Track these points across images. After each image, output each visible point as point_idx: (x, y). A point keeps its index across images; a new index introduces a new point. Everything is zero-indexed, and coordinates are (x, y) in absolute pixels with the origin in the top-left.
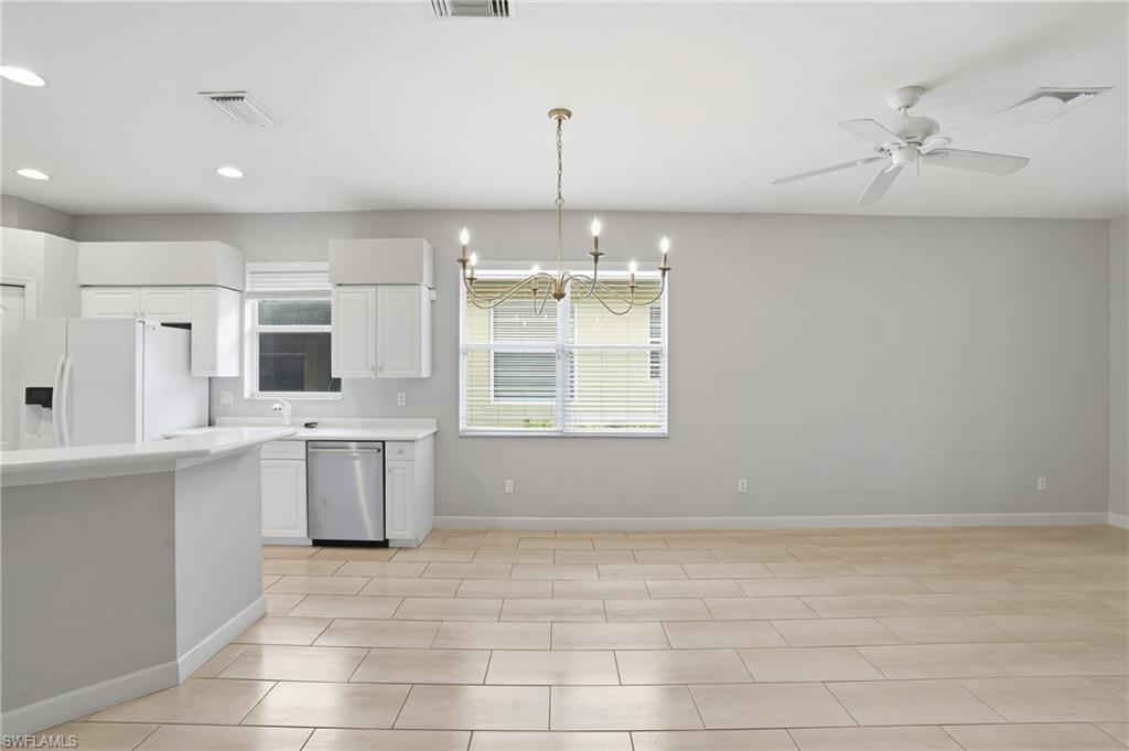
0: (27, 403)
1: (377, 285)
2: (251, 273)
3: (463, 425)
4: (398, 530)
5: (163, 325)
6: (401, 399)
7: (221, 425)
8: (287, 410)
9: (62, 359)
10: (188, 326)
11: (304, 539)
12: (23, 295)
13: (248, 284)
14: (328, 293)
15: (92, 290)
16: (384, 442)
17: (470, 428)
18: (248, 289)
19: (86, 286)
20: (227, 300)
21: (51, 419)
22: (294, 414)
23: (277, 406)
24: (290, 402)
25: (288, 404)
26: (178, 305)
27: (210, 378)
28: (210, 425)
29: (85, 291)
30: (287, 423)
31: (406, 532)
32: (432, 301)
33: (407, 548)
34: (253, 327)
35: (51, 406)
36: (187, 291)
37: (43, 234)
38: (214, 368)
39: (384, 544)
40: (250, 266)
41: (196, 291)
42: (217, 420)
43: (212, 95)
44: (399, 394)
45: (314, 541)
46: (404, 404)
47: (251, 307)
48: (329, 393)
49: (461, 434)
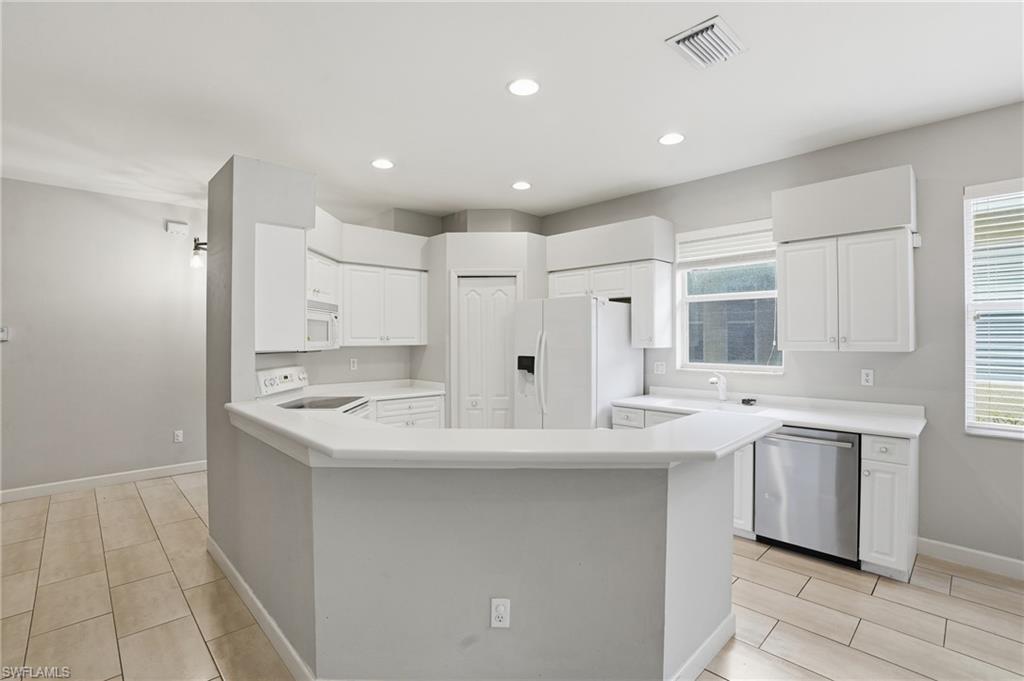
0: (519, 368)
1: (837, 236)
2: (681, 243)
3: (970, 418)
4: (877, 552)
5: (610, 300)
6: (867, 378)
7: (655, 395)
8: (722, 384)
9: (540, 333)
10: (627, 300)
11: (748, 532)
12: (515, 283)
13: (678, 255)
14: (772, 253)
15: (556, 275)
16: (860, 435)
17: (981, 423)
18: (678, 260)
19: (551, 272)
20: (661, 271)
21: (533, 381)
22: (729, 389)
23: (714, 379)
24: (724, 374)
25: (722, 377)
26: (619, 281)
27: (645, 350)
28: (644, 394)
29: (551, 276)
30: (722, 397)
31: (893, 560)
32: (914, 248)
33: (890, 580)
34: (683, 297)
35: (533, 373)
36: (627, 267)
37: (526, 233)
38: (651, 339)
39: (855, 565)
40: (680, 237)
41: (634, 266)
42: (652, 389)
43: (678, 38)
44: (864, 371)
45: (758, 536)
46: (871, 384)
47: (681, 276)
48: (768, 367)
49: (968, 431)
